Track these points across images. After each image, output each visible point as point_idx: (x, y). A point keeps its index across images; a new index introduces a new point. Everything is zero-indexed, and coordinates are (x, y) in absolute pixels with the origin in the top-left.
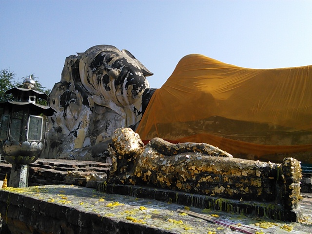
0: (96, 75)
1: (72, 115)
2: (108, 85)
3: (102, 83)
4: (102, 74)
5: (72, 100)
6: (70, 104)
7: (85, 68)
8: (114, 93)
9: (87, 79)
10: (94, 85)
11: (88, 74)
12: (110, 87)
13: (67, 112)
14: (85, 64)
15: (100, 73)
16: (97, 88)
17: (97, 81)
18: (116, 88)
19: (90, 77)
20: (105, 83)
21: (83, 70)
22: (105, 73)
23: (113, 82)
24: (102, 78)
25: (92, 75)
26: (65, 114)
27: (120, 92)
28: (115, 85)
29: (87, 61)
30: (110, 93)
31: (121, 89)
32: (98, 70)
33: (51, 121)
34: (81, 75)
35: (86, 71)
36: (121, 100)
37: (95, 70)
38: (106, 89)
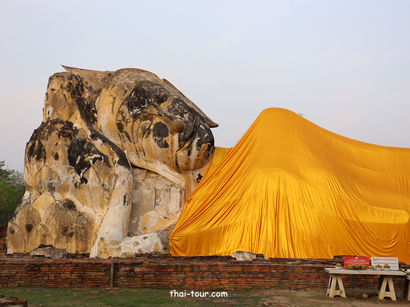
0: (140, 120)
1: (100, 181)
2: (164, 139)
3: (152, 134)
4: (151, 120)
5: (95, 156)
6: (93, 163)
7: (113, 106)
8: (175, 153)
9: (118, 124)
10: (130, 135)
11: (122, 116)
12: (169, 143)
13: (88, 177)
14: (114, 98)
15: (149, 119)
16: (135, 140)
17: (140, 131)
18: (180, 147)
19: (127, 122)
20: (159, 135)
21: (107, 107)
22: (157, 120)
23: (176, 137)
24: (152, 127)
25: (132, 119)
26: (81, 180)
27: (186, 152)
28: (179, 141)
29: (118, 94)
30: (167, 152)
31: (188, 147)
32: (146, 114)
33: (48, 189)
34: (101, 114)
35: (116, 111)
36: (184, 164)
37: (139, 112)
38: (159, 145)
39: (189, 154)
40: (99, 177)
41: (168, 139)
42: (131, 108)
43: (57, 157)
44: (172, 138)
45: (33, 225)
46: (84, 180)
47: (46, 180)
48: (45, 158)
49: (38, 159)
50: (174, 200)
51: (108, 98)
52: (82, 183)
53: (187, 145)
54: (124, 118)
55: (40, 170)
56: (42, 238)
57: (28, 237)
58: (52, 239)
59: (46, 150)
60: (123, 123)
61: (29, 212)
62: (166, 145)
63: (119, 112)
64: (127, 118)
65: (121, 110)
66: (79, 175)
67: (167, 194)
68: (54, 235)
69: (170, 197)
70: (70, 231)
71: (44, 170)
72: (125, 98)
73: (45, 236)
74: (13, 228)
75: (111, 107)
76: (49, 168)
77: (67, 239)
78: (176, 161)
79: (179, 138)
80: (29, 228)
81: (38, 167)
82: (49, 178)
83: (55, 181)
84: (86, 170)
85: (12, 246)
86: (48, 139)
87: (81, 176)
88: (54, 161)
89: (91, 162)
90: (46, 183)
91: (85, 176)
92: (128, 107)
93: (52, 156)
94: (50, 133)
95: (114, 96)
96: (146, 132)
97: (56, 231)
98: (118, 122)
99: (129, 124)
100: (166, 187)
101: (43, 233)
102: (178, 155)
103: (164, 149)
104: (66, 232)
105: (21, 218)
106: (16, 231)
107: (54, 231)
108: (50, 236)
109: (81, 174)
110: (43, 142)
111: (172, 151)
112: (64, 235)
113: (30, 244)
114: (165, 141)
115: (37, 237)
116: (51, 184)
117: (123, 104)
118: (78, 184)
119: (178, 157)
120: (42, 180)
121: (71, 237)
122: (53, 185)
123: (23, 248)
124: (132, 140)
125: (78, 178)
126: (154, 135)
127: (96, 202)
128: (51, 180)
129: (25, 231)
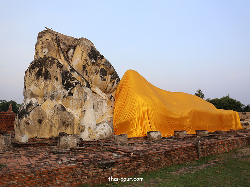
5: (75, 81)
6: (76, 85)
7: (82, 56)
8: (107, 84)
9: (83, 65)
10: (88, 72)
11: (87, 62)
12: (106, 79)
13: (73, 92)
14: (83, 52)
15: (98, 66)
16: (90, 75)
17: (94, 71)
18: (111, 81)
19: (89, 66)
20: (103, 75)
21: (79, 56)
22: (102, 67)
23: (110, 76)
24: (100, 70)
25: (91, 64)
26: (69, 94)
27: (112, 84)
28: (111, 79)
29: (84, 50)
30: (104, 83)
31: (113, 82)
32: (98, 63)
33: (51, 97)
34: (74, 59)
35: (83, 58)
36: (109, 90)
37: (95, 61)
38: (101, 79)
39: (113, 85)
40: (78, 93)
41: (106, 77)
42: (91, 59)
43: (57, 79)
44: (108, 77)
45: (43, 119)
46: (71, 94)
47: (51, 92)
48: (50, 79)
49: (46, 79)
50: (105, 107)
51: (79, 51)
52: (69, 95)
53: (113, 81)
54: (87, 63)
55: (47, 85)
56: (50, 127)
57: (40, 127)
58: (56, 128)
59: (51, 74)
60: (86, 65)
61: (39, 111)
62: (105, 80)
63: (85, 59)
64: (89, 63)
65: (86, 58)
66: (68, 91)
67: (102, 103)
68: (57, 125)
69: (103, 105)
70: (67, 123)
71: (50, 86)
72: (88, 52)
73: (51, 126)
74: (28, 121)
75: (81, 56)
76: (53, 85)
77: (66, 127)
78: (107, 88)
79: (111, 77)
80: (40, 121)
81: (45, 84)
82: (53, 91)
83: (55, 93)
84: (72, 89)
85: (28, 133)
86: (51, 68)
87: (69, 92)
88: (56, 81)
89: (74, 84)
90: (51, 94)
91: (72, 92)
92: (89, 58)
93: (54, 78)
94: (52, 64)
95: (82, 51)
96: (97, 72)
97: (58, 123)
98: (84, 65)
99: (89, 67)
100: (101, 100)
101: (50, 124)
102: (108, 85)
103: (103, 82)
104: (65, 124)
105: (33, 115)
106: (30, 123)
107: (57, 123)
108: (55, 126)
109: (69, 91)
110: (48, 69)
111: (107, 83)
112: (63, 125)
113: (41, 131)
114: (105, 78)
115: (46, 127)
116: (53, 95)
117: (87, 56)
118: (66, 96)
119: (108, 86)
120: (48, 92)
121: (68, 126)
122: (54, 96)
123: (36, 134)
124: (88, 75)
125: (67, 93)
126: (100, 74)
127: (75, 107)
128: (54, 92)
129: (37, 123)
